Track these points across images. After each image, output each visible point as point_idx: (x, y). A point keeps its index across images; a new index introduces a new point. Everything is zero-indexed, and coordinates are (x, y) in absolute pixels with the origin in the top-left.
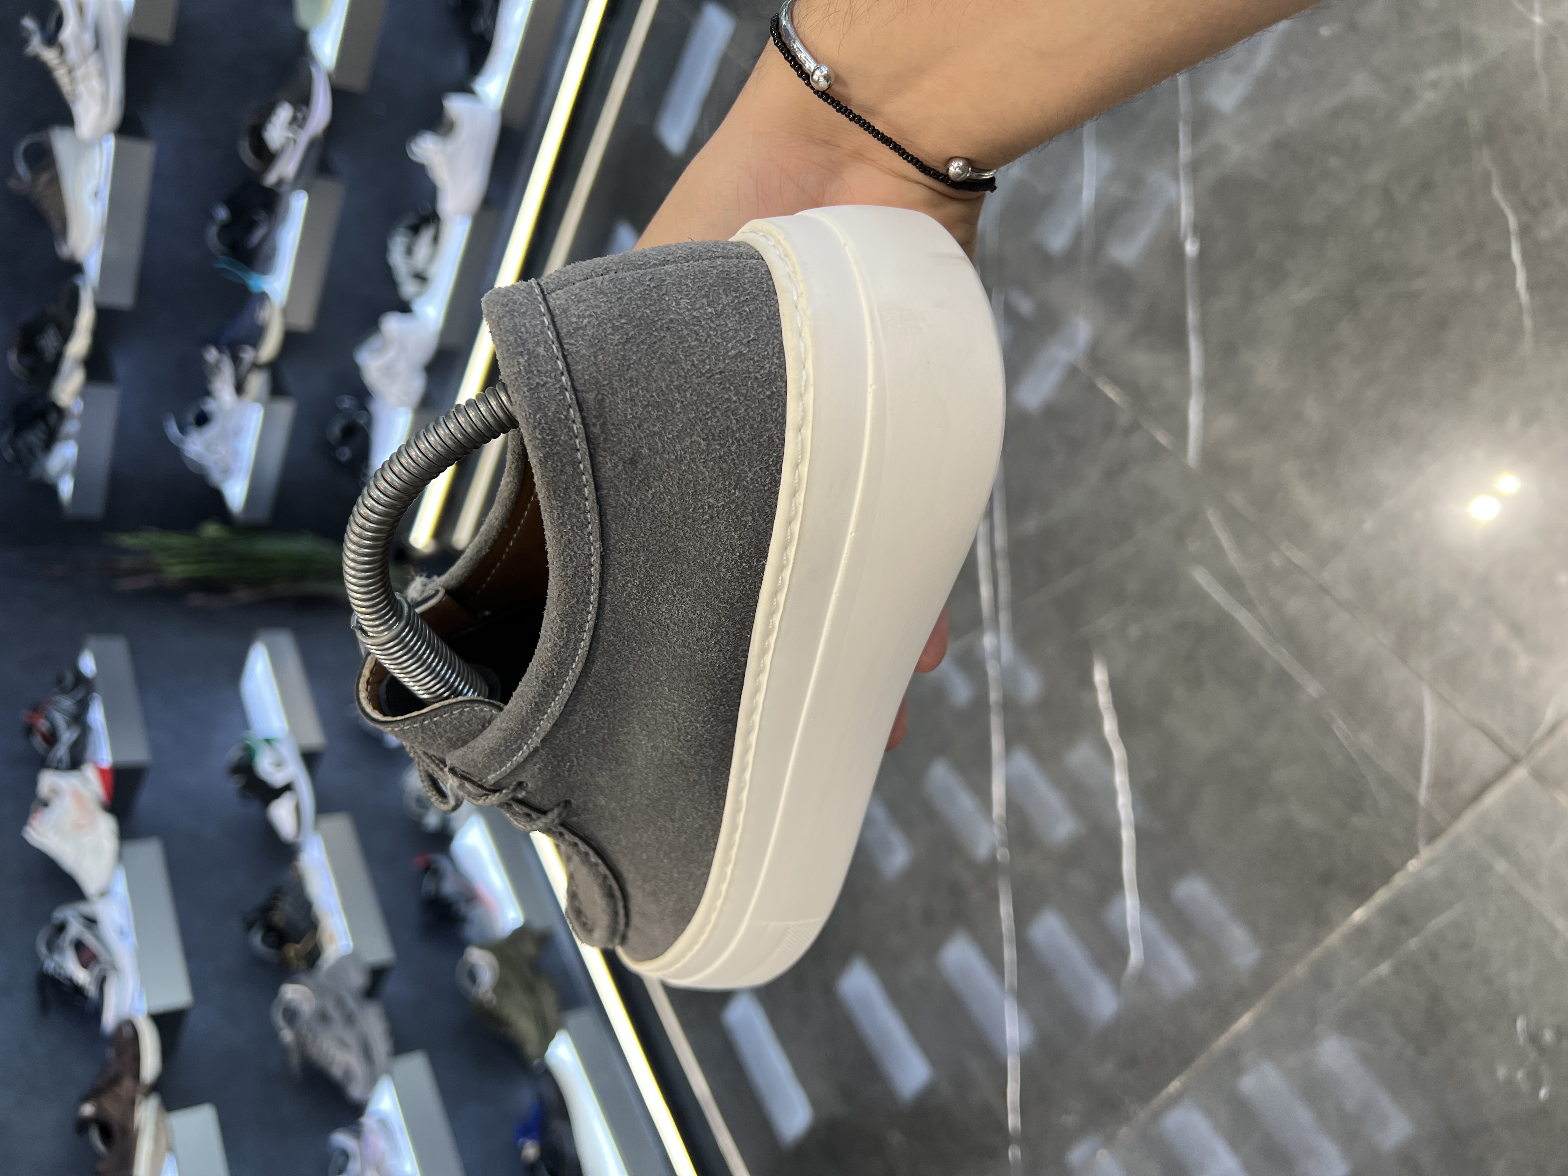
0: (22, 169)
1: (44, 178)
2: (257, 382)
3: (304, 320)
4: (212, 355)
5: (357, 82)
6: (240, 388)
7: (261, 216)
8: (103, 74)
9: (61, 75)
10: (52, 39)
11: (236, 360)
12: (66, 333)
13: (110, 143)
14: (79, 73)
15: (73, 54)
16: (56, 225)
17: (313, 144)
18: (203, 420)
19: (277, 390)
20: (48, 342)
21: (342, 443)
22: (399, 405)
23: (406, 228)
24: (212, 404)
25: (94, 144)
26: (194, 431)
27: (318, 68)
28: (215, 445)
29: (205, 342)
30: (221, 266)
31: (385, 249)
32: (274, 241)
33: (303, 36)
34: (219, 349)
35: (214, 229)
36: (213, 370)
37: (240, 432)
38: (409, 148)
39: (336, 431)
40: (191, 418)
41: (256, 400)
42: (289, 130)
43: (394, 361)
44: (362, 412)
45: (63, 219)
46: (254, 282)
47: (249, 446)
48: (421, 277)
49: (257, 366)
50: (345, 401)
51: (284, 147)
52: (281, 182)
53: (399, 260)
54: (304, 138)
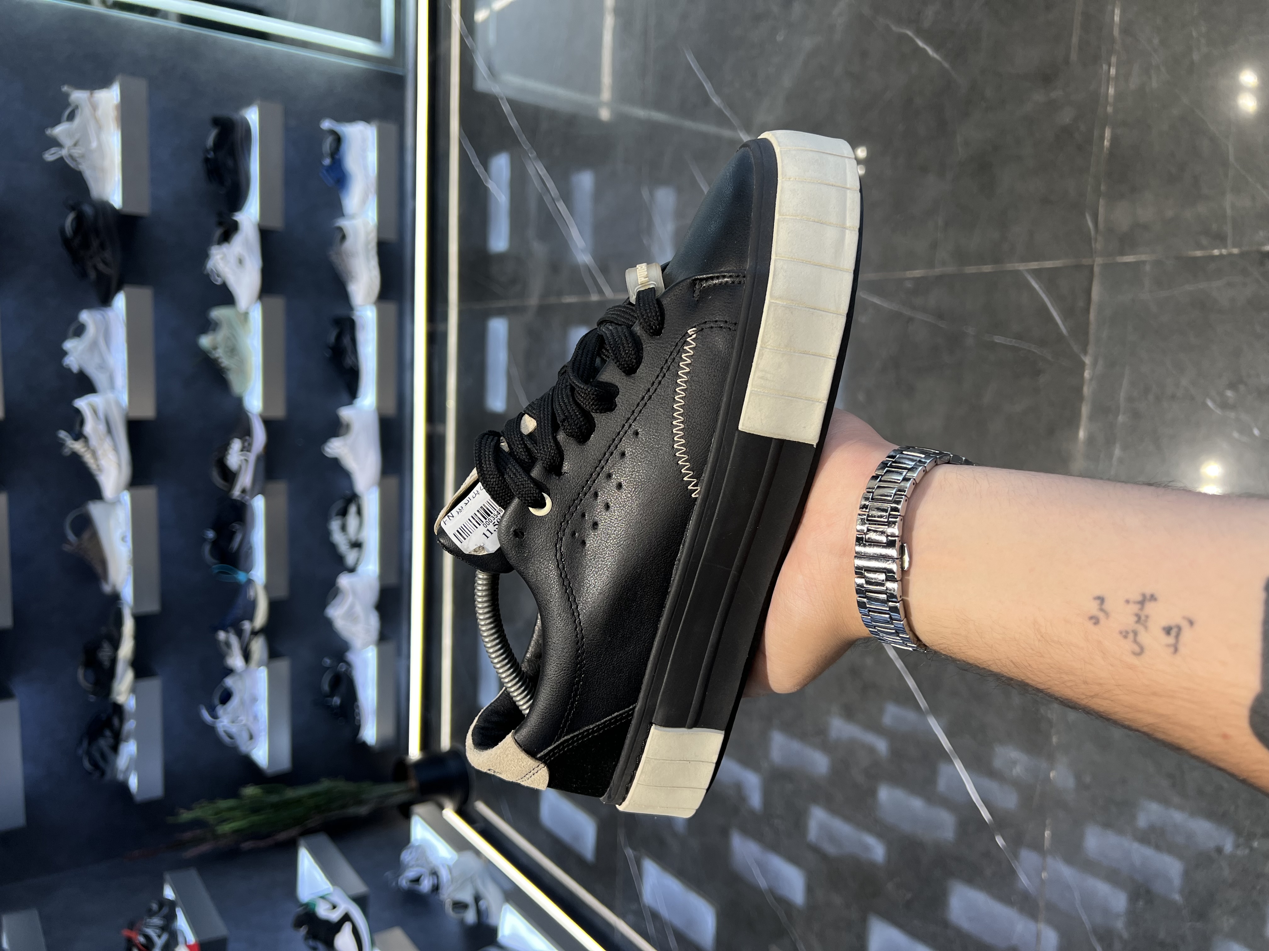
0: (71, 537)
1: (86, 536)
2: (258, 647)
3: (282, 592)
4: (222, 635)
5: (279, 412)
6: (247, 656)
7: (236, 526)
8: (116, 449)
9: (88, 458)
10: (79, 436)
11: (239, 633)
12: (116, 644)
13: (126, 497)
14: (100, 452)
15: (94, 441)
16: (99, 570)
17: (259, 459)
18: (226, 697)
19: (273, 654)
20: (105, 653)
21: (332, 694)
22: (366, 645)
23: (338, 514)
24: (229, 682)
25: (117, 502)
26: (220, 710)
27: (252, 414)
28: (238, 717)
29: (216, 629)
30: (217, 571)
31: (327, 534)
32: (249, 543)
33: (239, 401)
34: (227, 631)
35: (207, 548)
36: (224, 648)
37: (254, 700)
38: (324, 449)
39: (326, 687)
40: (216, 701)
41: (260, 665)
42: (241, 455)
43: (352, 607)
44: (341, 664)
45: (103, 563)
46: (241, 577)
47: (263, 708)
48: (357, 545)
49: (255, 633)
50: (327, 661)
51: (240, 467)
52: (244, 491)
53: (338, 538)
54: (252, 457)
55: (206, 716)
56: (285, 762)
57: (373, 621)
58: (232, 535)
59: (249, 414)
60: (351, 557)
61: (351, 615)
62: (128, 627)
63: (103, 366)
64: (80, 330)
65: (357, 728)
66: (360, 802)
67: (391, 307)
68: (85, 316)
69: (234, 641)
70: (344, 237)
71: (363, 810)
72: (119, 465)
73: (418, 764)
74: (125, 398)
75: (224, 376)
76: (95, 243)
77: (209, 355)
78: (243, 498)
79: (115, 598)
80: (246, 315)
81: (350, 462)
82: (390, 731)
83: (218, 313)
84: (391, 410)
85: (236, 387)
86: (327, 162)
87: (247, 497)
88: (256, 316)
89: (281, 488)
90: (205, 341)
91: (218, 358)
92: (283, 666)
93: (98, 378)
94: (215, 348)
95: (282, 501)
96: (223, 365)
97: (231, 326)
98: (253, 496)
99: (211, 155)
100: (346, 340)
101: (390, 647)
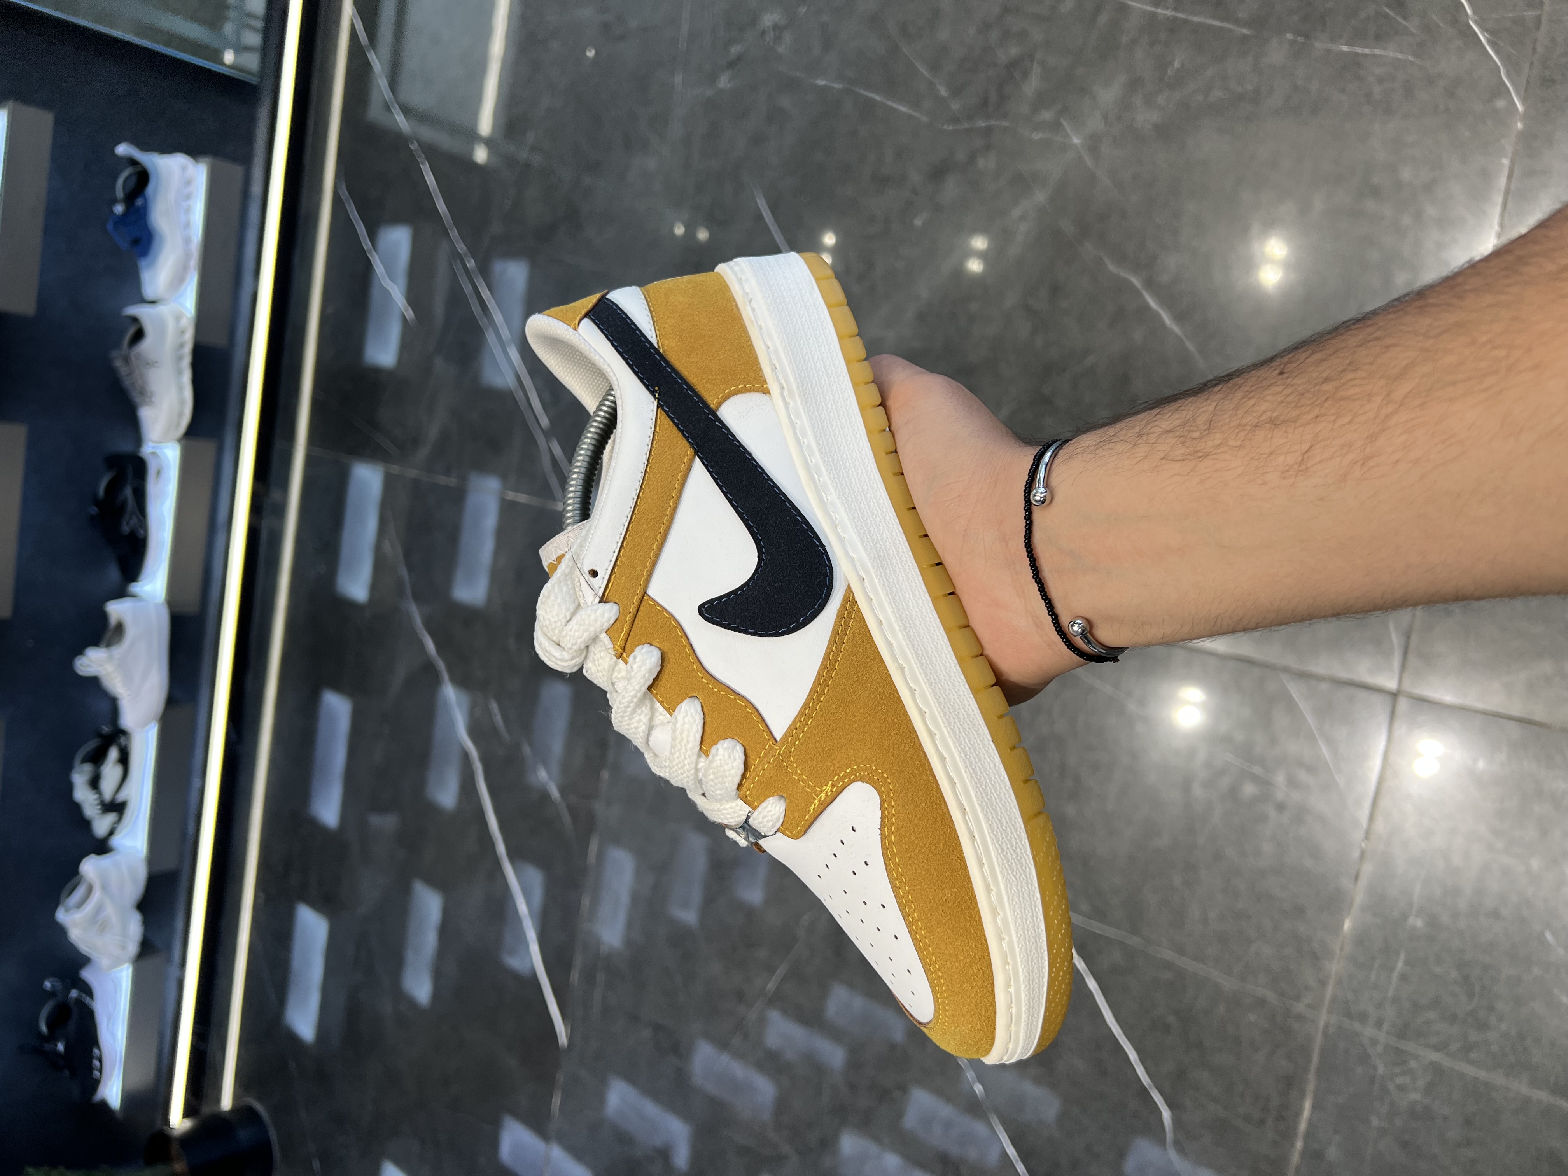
21: (52, 1037)
22: (118, 962)
23: (85, 760)
31: (66, 787)
38: (75, 665)
39: (44, 1028)
43: (99, 909)
44: (73, 987)
48: (116, 807)
50: (49, 986)
53: (83, 794)
57: (135, 927)
60: (101, 825)
61: (97, 921)
65: (94, 1083)
67: (207, 448)
70: (139, 335)
73: (187, 1139)
81: (115, 684)
84: (189, 601)
86: (119, 209)
100: (128, 492)
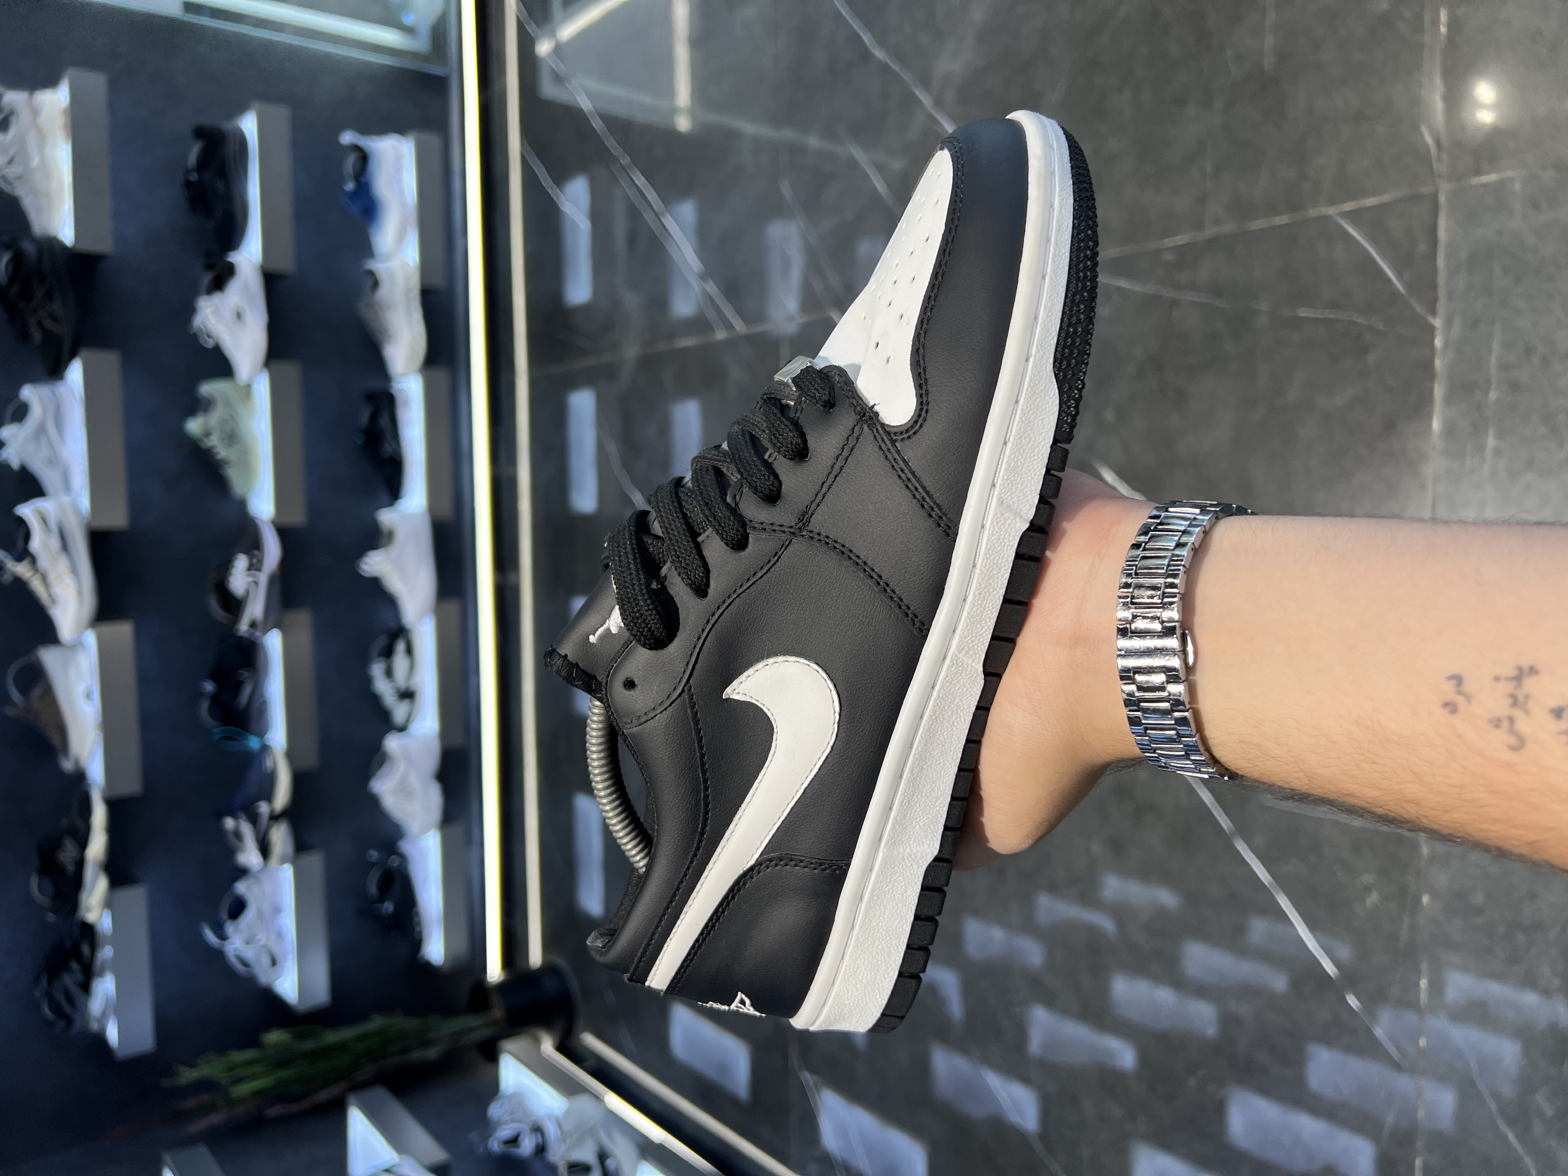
0: (15, 695)
1: (36, 693)
2: (280, 836)
3: (311, 760)
4: (229, 823)
5: (298, 517)
6: (265, 849)
7: (245, 674)
8: (74, 571)
9: (36, 585)
10: (23, 554)
11: (254, 819)
12: (83, 841)
13: (91, 638)
14: (52, 577)
15: (43, 562)
16: (56, 740)
18: (238, 908)
19: (301, 846)
20: (67, 854)
21: (382, 899)
22: (424, 830)
23: (380, 655)
24: (241, 887)
25: (77, 645)
26: (230, 928)
27: (262, 521)
28: (256, 935)
29: (220, 815)
30: (218, 736)
31: (367, 681)
32: (262, 696)
33: (242, 505)
34: (235, 816)
35: (204, 706)
36: (233, 841)
37: (277, 910)
38: (359, 566)
39: (373, 889)
40: (224, 915)
41: (283, 861)
42: (248, 575)
43: (405, 778)
44: (393, 857)
45: (62, 730)
46: (253, 743)
47: (288, 921)
48: (407, 695)
49: (275, 818)
50: (374, 855)
51: (248, 592)
52: (253, 625)
53: (383, 687)
54: (263, 578)
55: (210, 936)
56: (321, 993)
57: (434, 796)
58: (238, 687)
59: (257, 521)
60: (399, 712)
61: (403, 789)
62: (99, 815)
63: (53, 460)
64: (21, 413)
65: (416, 943)
66: (426, 1044)
67: (442, 375)
68: (28, 393)
69: (246, 829)
70: (376, 284)
71: (432, 1053)
72: (80, 593)
74: (85, 503)
75: (220, 472)
76: (39, 293)
77: (200, 444)
78: (252, 634)
79: (80, 777)
80: (249, 386)
81: (395, 584)
82: (462, 945)
83: (209, 388)
84: (446, 511)
85: (238, 486)
86: (350, 186)
87: (258, 634)
88: (262, 389)
89: (302, 619)
90: (194, 426)
91: (212, 447)
92: (315, 861)
93: (47, 476)
94: (207, 434)
95: (305, 637)
96: (219, 457)
97: (228, 404)
98: (265, 631)
99: (194, 177)
100: (384, 421)
101: (457, 830)
